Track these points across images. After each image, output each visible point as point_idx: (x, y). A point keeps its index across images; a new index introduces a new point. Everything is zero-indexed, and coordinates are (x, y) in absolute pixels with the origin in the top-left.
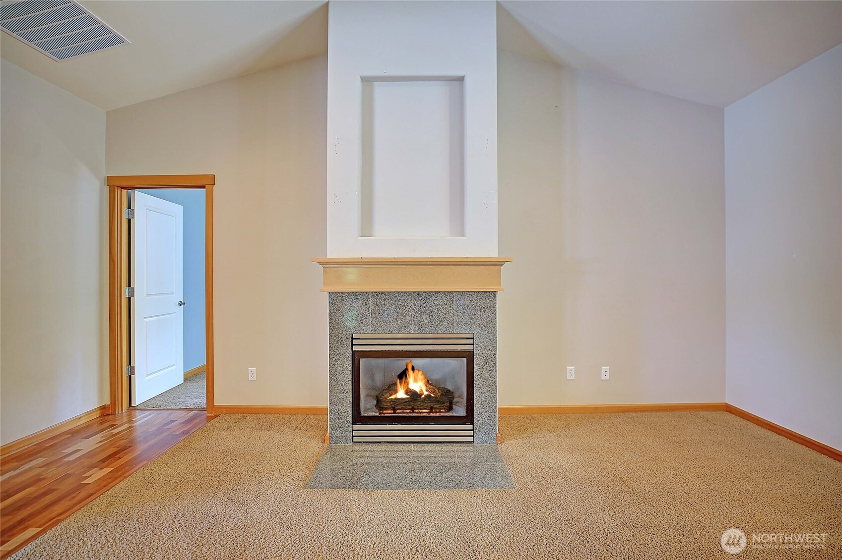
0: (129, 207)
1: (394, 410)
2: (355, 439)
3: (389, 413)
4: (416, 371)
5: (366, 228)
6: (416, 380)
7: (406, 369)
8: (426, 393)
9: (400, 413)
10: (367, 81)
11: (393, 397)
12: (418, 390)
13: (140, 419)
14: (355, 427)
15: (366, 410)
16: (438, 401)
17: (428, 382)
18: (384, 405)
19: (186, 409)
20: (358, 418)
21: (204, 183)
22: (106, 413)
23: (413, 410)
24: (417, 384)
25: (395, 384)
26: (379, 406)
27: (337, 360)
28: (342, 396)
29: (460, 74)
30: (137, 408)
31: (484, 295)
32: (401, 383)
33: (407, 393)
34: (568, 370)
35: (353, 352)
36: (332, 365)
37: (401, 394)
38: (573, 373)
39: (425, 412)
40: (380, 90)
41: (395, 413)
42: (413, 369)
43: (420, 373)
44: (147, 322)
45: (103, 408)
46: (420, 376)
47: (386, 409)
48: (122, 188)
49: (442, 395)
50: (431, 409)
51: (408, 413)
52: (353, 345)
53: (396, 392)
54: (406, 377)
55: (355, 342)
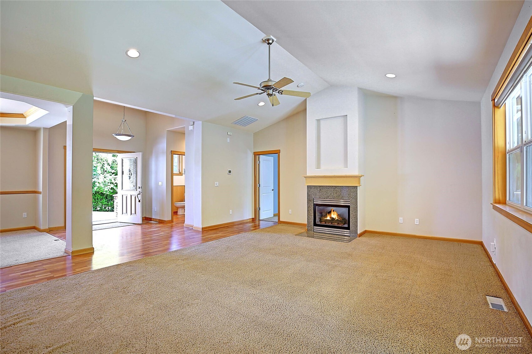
0: (259, 160)
1: (325, 222)
2: (314, 231)
3: (323, 223)
4: (334, 212)
5: (318, 166)
6: (334, 214)
7: (331, 211)
8: (337, 219)
9: (327, 224)
10: (318, 121)
11: (326, 219)
12: (334, 217)
13: (261, 222)
14: (314, 227)
15: (318, 222)
16: (341, 221)
17: (338, 215)
18: (322, 221)
19: (273, 222)
20: (315, 224)
21: (277, 152)
22: (253, 220)
23: (332, 223)
24: (334, 215)
25: (327, 215)
26: (321, 221)
27: (309, 206)
28: (310, 217)
29: (346, 115)
30: (260, 220)
31: (353, 187)
32: (329, 215)
33: (330, 218)
34: (400, 219)
35: (314, 204)
36: (308, 207)
37: (328, 218)
38: (402, 220)
39: (336, 224)
40: (322, 123)
41: (326, 223)
42: (333, 211)
43: (336, 212)
44: (263, 195)
45: (253, 218)
46: (335, 213)
47: (322, 222)
48: (257, 155)
49: (342, 220)
50: (338, 223)
51: (330, 224)
52: (314, 202)
53: (327, 217)
54: (331, 213)
55: (314, 201)
